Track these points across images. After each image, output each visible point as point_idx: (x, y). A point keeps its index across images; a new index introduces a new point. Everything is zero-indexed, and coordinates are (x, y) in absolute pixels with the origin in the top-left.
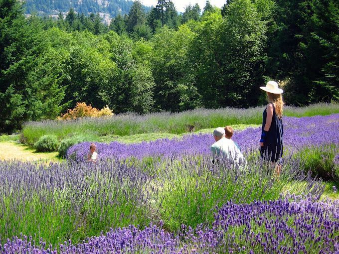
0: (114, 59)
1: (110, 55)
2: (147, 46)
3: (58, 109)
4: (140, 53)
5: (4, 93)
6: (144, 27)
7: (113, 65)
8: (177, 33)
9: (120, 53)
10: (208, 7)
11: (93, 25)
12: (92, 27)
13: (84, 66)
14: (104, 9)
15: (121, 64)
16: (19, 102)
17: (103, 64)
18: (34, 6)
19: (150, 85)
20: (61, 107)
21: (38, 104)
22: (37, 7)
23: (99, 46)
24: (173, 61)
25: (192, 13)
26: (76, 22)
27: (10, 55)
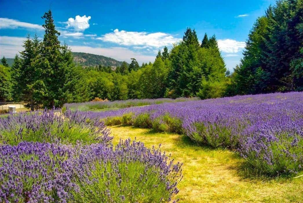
0: (113, 82)
1: (112, 80)
2: (125, 77)
3: (87, 99)
4: (123, 80)
5: (65, 93)
6: (126, 71)
7: (113, 84)
8: (137, 73)
9: (116, 80)
10: (150, 63)
11: (108, 70)
12: (108, 71)
13: (102, 84)
14: (114, 65)
15: (116, 84)
16: (71, 97)
17: (109, 83)
18: (88, 63)
19: (127, 92)
20: (89, 99)
21: (79, 97)
22: (89, 63)
23: (109, 77)
24: (135, 83)
25: (144, 66)
26: (102, 69)
27: (67, 78)
